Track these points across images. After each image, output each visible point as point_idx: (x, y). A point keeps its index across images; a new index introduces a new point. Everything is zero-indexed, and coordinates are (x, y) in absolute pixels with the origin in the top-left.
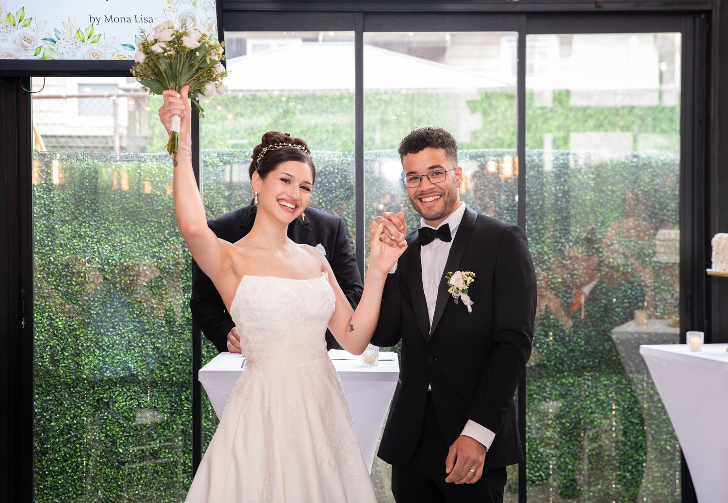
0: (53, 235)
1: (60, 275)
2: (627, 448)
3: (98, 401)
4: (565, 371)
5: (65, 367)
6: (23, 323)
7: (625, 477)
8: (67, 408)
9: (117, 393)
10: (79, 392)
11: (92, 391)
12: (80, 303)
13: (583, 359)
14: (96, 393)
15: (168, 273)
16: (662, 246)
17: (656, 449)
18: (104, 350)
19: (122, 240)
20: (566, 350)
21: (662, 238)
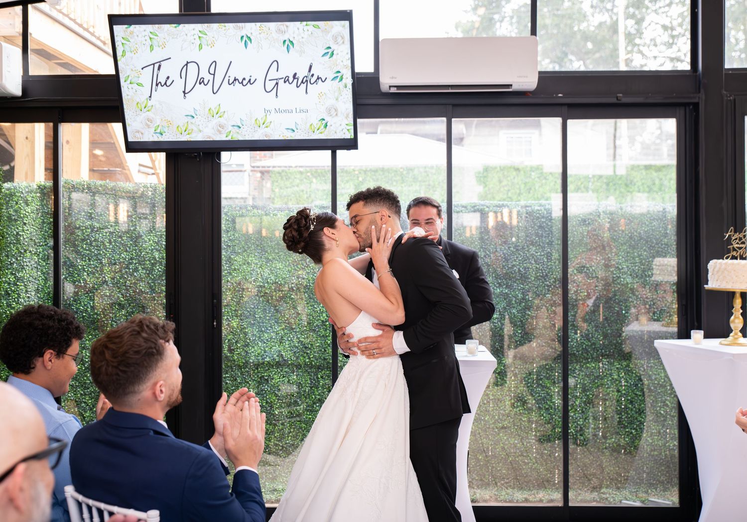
0: (230, 262)
1: (235, 290)
2: (633, 412)
3: (261, 377)
4: (589, 358)
5: (238, 354)
6: (215, 323)
7: (632, 433)
8: (240, 383)
9: (274, 373)
10: (247, 372)
11: (256, 371)
12: (248, 309)
13: (602, 350)
14: (259, 372)
15: (309, 289)
16: (658, 269)
17: (653, 413)
18: (265, 343)
19: (276, 266)
20: (590, 344)
21: (658, 264)
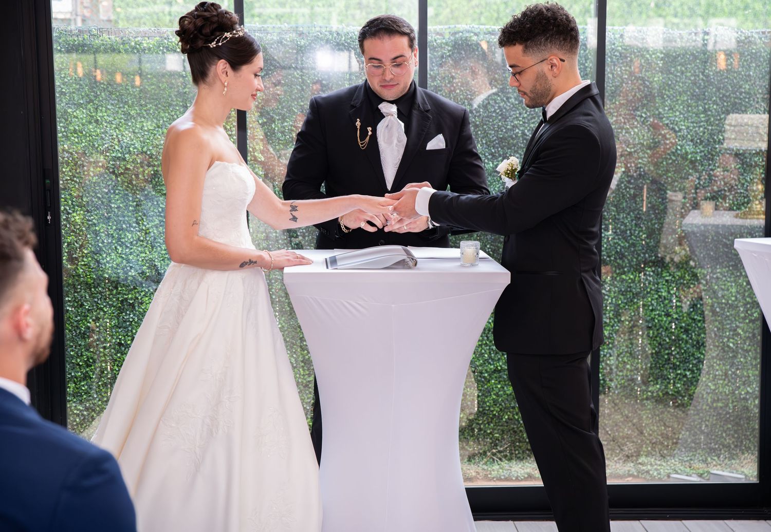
0: (66, 120)
1: (76, 164)
2: (688, 346)
3: (122, 302)
4: (626, 267)
5: (85, 265)
6: (49, 218)
7: (685, 376)
8: (88, 310)
9: (143, 294)
10: (100, 293)
11: (115, 292)
12: (99, 195)
13: (644, 254)
14: (119, 293)
16: (734, 131)
17: (718, 347)
18: (127, 247)
19: (143, 126)
20: (627, 245)
21: (733, 123)
